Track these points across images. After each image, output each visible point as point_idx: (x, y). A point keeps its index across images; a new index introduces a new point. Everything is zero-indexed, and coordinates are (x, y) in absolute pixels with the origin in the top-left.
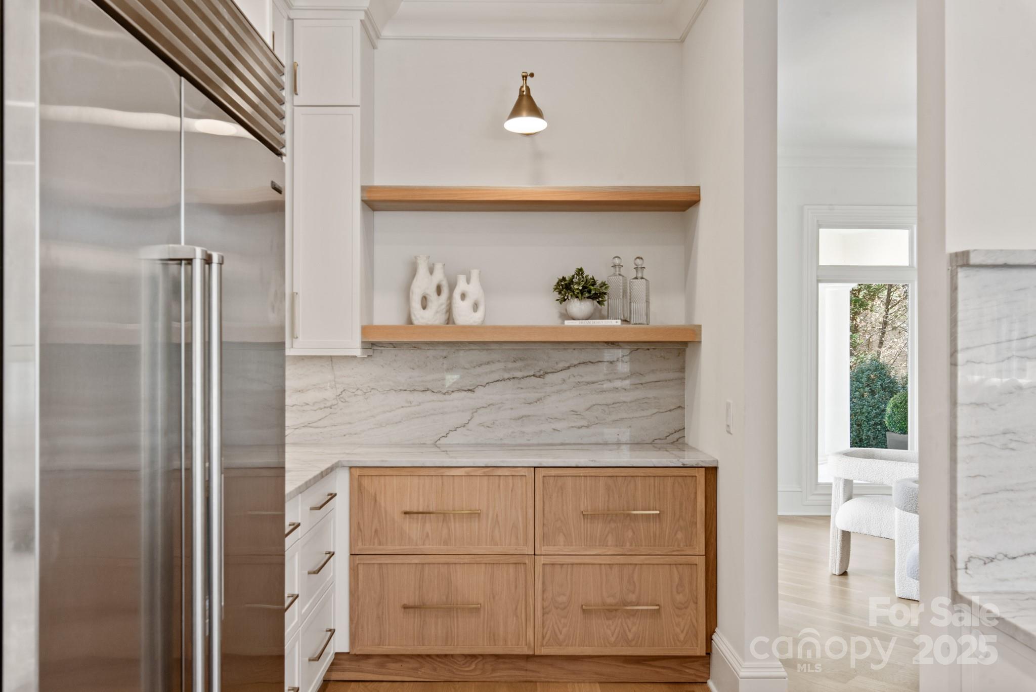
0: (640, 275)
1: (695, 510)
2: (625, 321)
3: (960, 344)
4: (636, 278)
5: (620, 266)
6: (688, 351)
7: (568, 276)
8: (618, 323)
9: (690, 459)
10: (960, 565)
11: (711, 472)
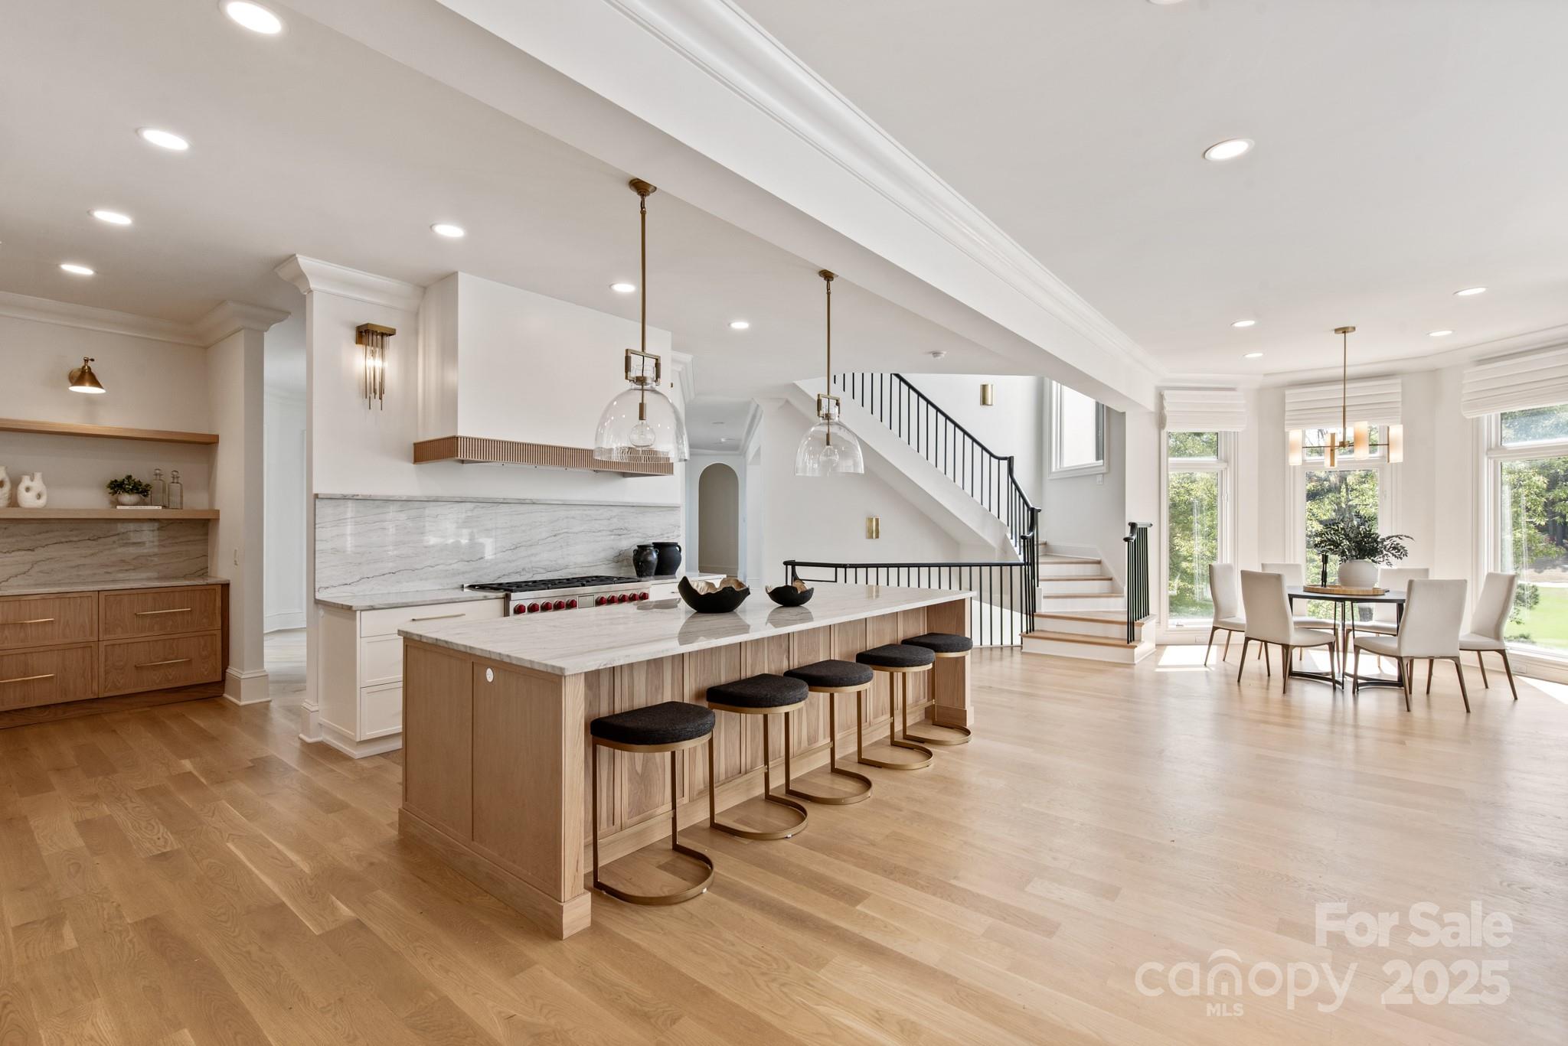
0: (175, 481)
1: (215, 605)
2: (164, 507)
3: (317, 522)
4: (173, 483)
5: (160, 475)
6: (210, 524)
7: (120, 478)
8: (161, 507)
9: (210, 581)
10: (316, 590)
11: (225, 587)
